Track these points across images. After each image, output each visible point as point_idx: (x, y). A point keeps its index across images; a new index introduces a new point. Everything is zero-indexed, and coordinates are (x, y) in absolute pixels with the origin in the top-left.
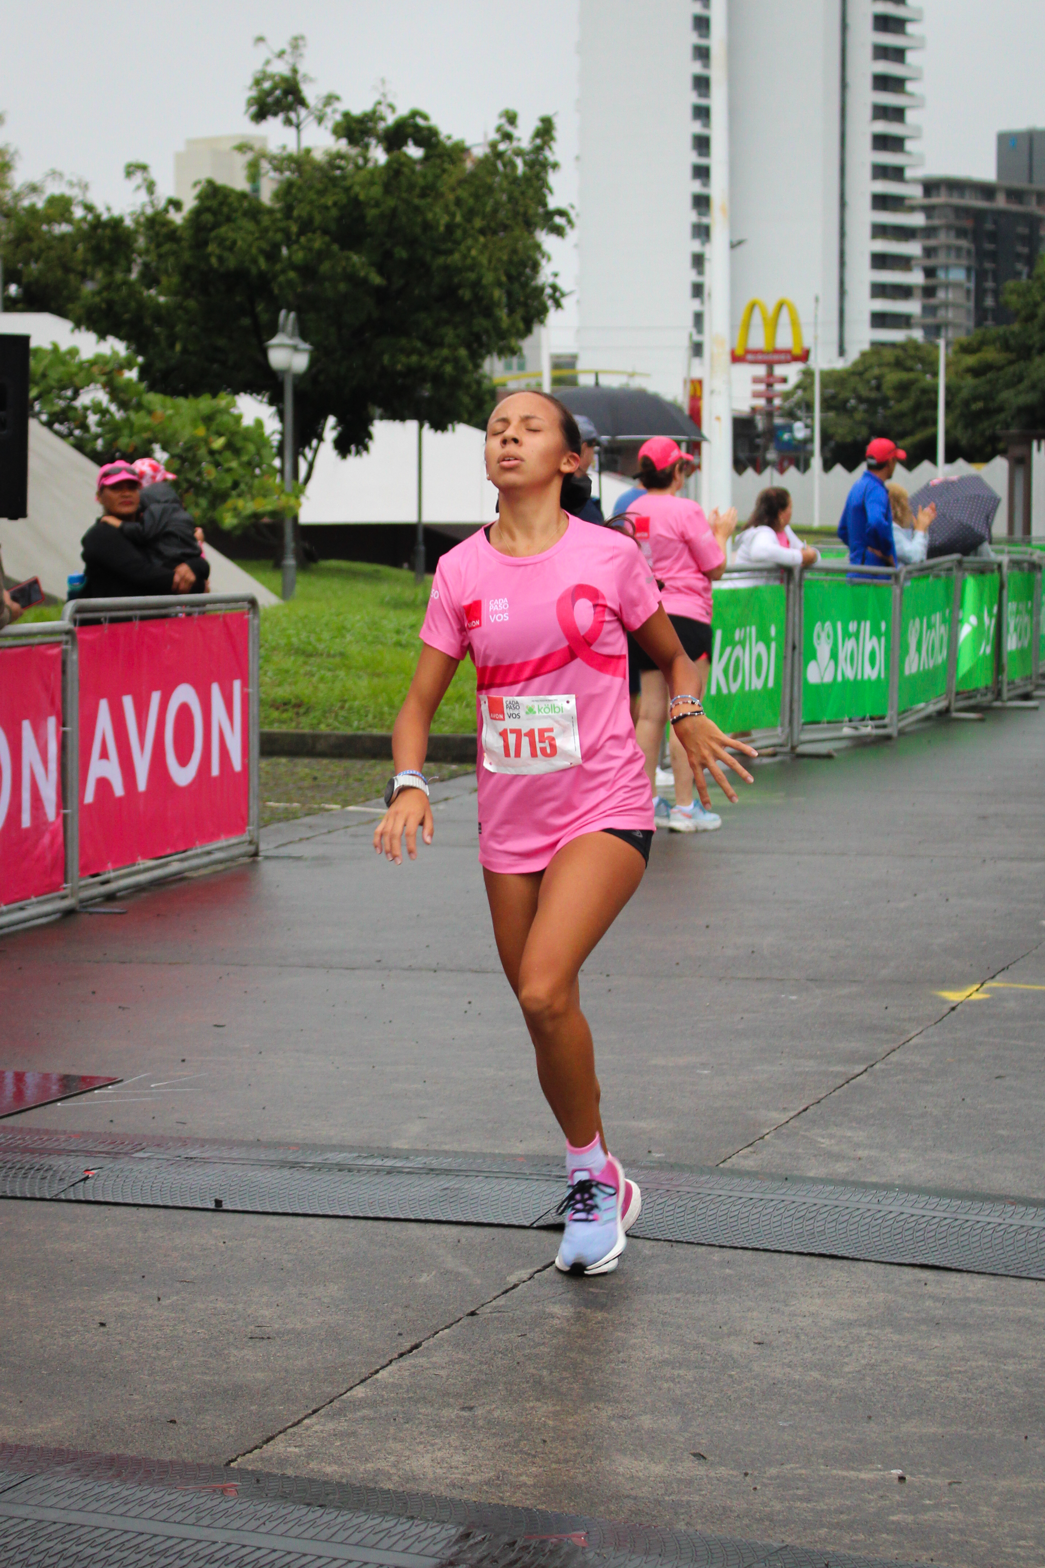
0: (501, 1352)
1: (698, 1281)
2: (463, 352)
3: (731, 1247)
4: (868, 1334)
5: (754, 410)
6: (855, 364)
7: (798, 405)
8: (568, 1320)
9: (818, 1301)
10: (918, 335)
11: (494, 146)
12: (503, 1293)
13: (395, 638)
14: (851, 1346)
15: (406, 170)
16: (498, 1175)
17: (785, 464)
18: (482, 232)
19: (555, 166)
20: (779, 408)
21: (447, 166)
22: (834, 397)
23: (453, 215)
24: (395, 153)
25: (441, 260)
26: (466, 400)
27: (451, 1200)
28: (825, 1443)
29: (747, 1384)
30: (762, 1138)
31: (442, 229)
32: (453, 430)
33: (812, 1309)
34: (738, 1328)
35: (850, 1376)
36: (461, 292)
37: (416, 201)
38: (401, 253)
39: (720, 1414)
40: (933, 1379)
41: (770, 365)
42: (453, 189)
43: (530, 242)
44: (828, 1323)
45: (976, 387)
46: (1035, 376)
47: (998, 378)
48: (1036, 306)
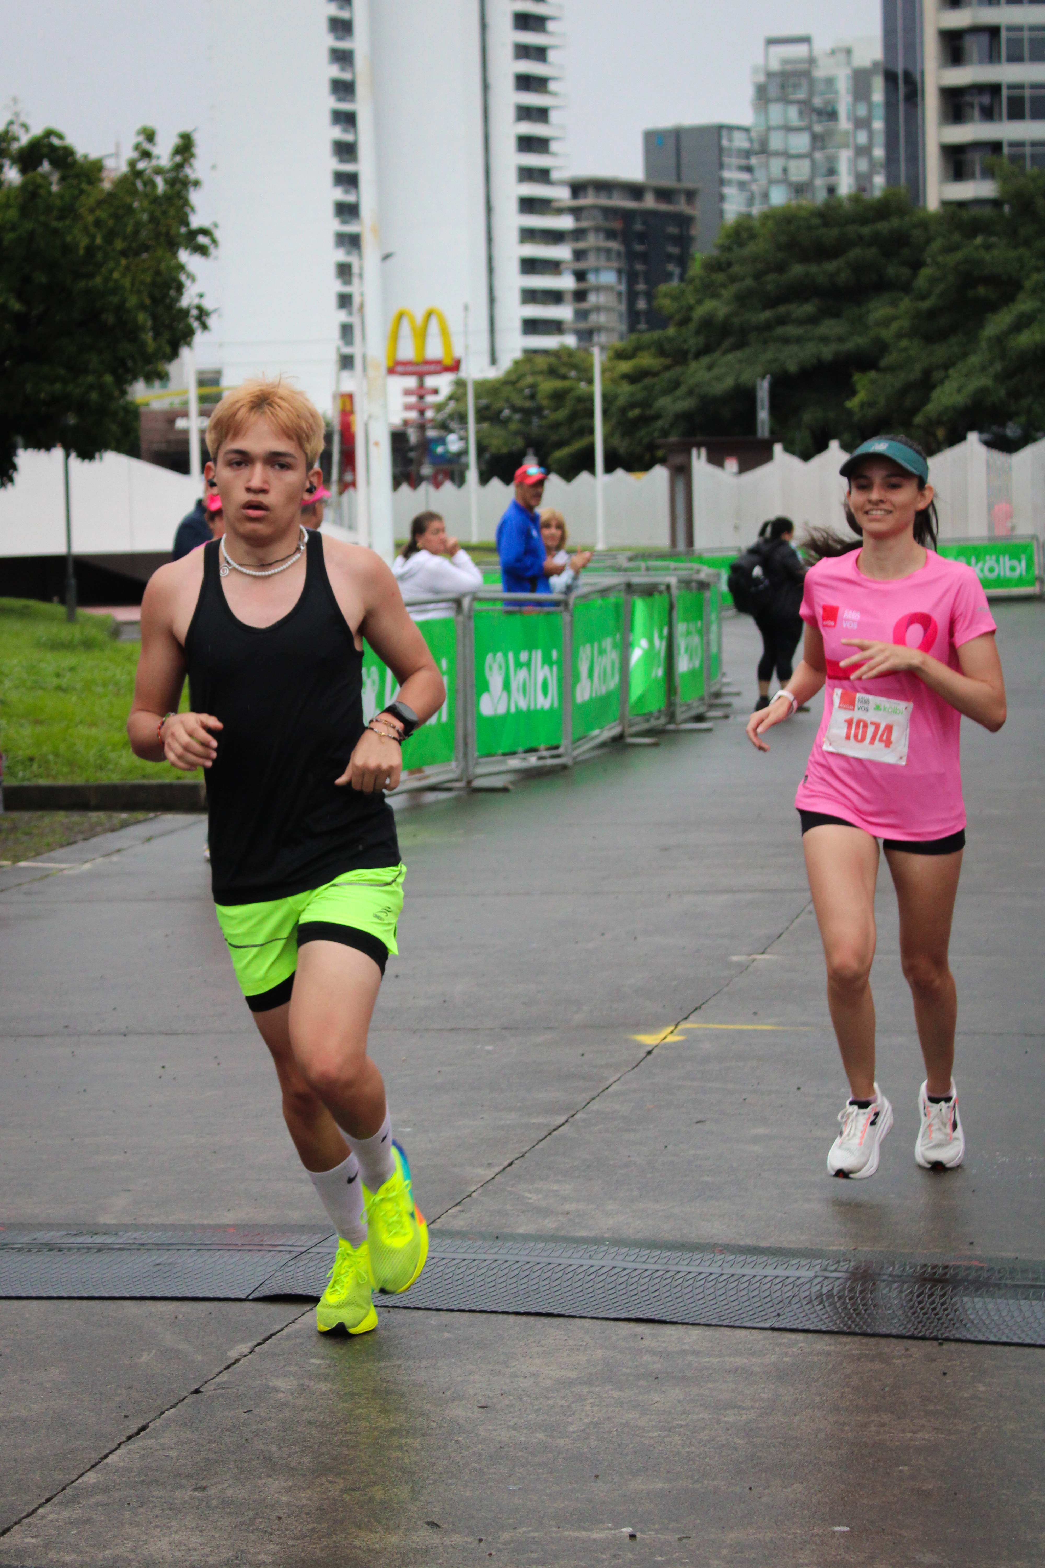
0: (227, 1430)
1: (417, 1346)
2: (108, 378)
3: (448, 1310)
4: (589, 1392)
5: (406, 423)
6: (509, 373)
7: (451, 417)
8: (292, 1394)
9: (537, 1361)
10: (570, 341)
11: (132, 164)
12: (225, 1369)
13: (55, 682)
14: (574, 1405)
15: (42, 192)
16: (209, 1247)
17: (440, 477)
18: (124, 253)
19: (196, 183)
20: (432, 420)
21: (84, 186)
22: (487, 408)
23: (93, 238)
24: (30, 175)
25: (82, 284)
26: (114, 428)
27: (165, 1275)
28: (555, 1505)
29: (475, 1449)
30: (469, 1196)
31: (82, 252)
32: (101, 458)
33: (533, 1369)
34: (461, 1393)
35: (574, 1435)
36: (104, 316)
37: (55, 224)
38: (41, 278)
39: (450, 1481)
40: (656, 1434)
41: (421, 376)
42: (92, 211)
43: (173, 263)
44: (549, 1382)
45: (632, 394)
46: (691, 382)
47: (654, 385)
48: (691, 308)
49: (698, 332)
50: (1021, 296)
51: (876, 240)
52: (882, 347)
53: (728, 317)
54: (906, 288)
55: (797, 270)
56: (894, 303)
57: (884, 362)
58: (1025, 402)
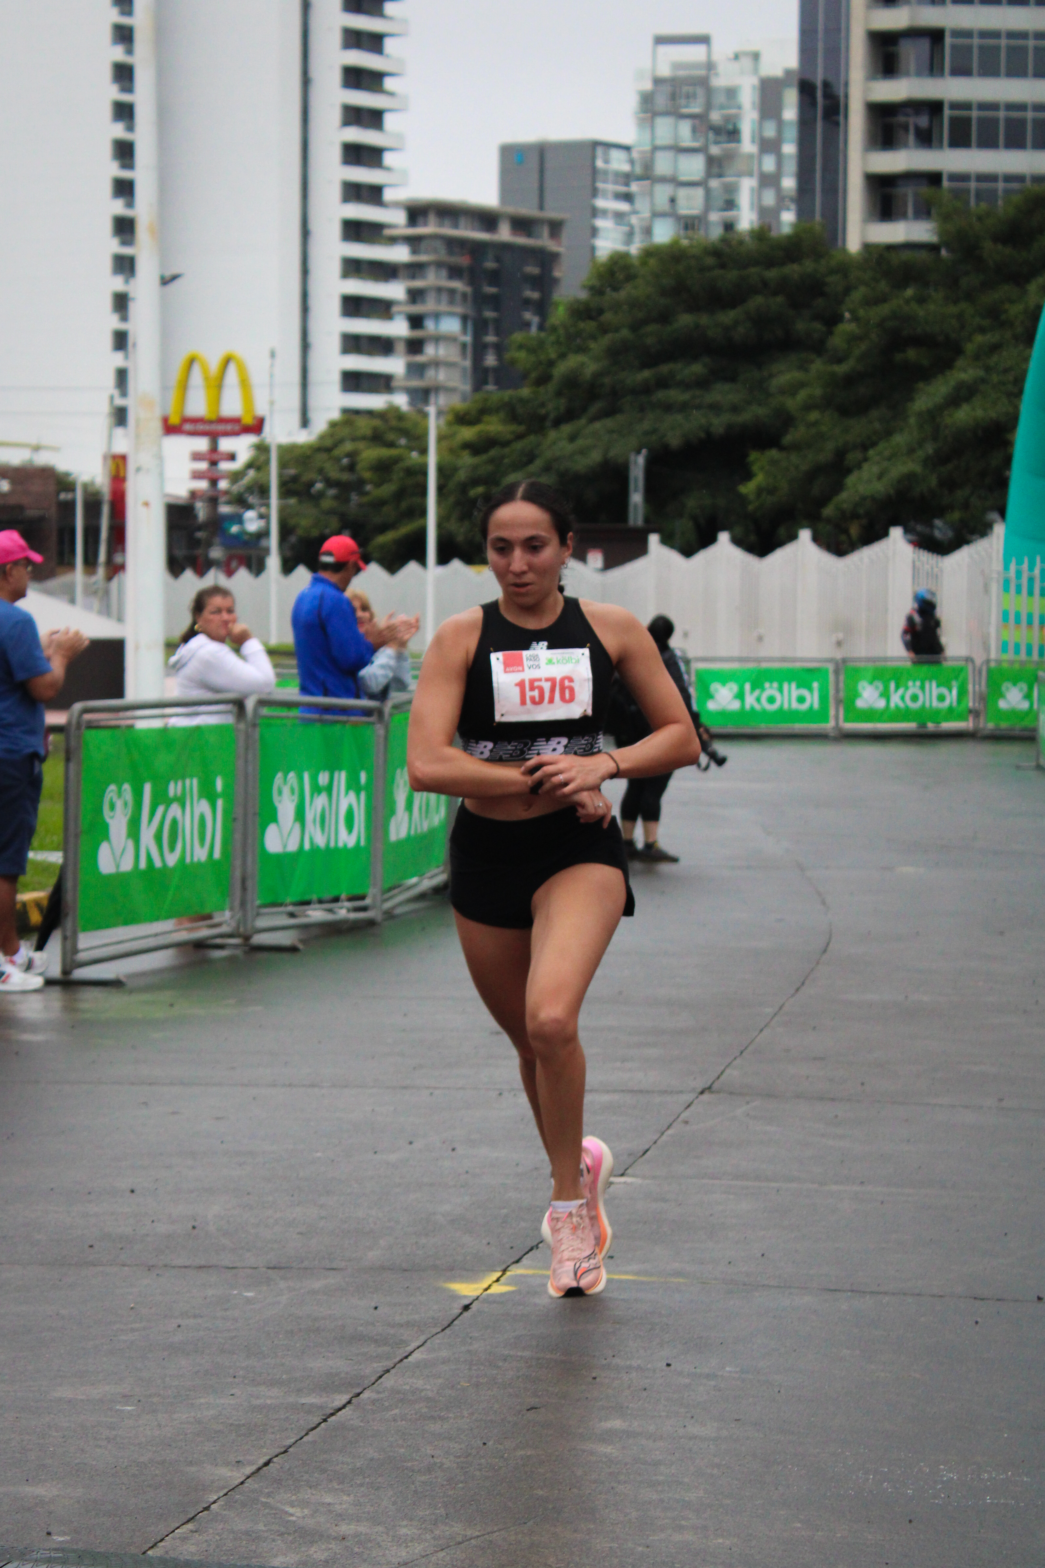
5: (193, 495)
6: (322, 437)
7: (250, 489)
10: (400, 400)
17: (233, 563)
20: (226, 492)
22: (294, 479)
41: (214, 437)
45: (475, 467)
46: (548, 454)
47: (503, 457)
48: (551, 364)
49: (559, 394)
50: (960, 362)
51: (783, 287)
52: (787, 420)
53: (597, 375)
54: (818, 347)
55: (685, 320)
56: (803, 367)
57: (787, 439)
58: (961, 494)
